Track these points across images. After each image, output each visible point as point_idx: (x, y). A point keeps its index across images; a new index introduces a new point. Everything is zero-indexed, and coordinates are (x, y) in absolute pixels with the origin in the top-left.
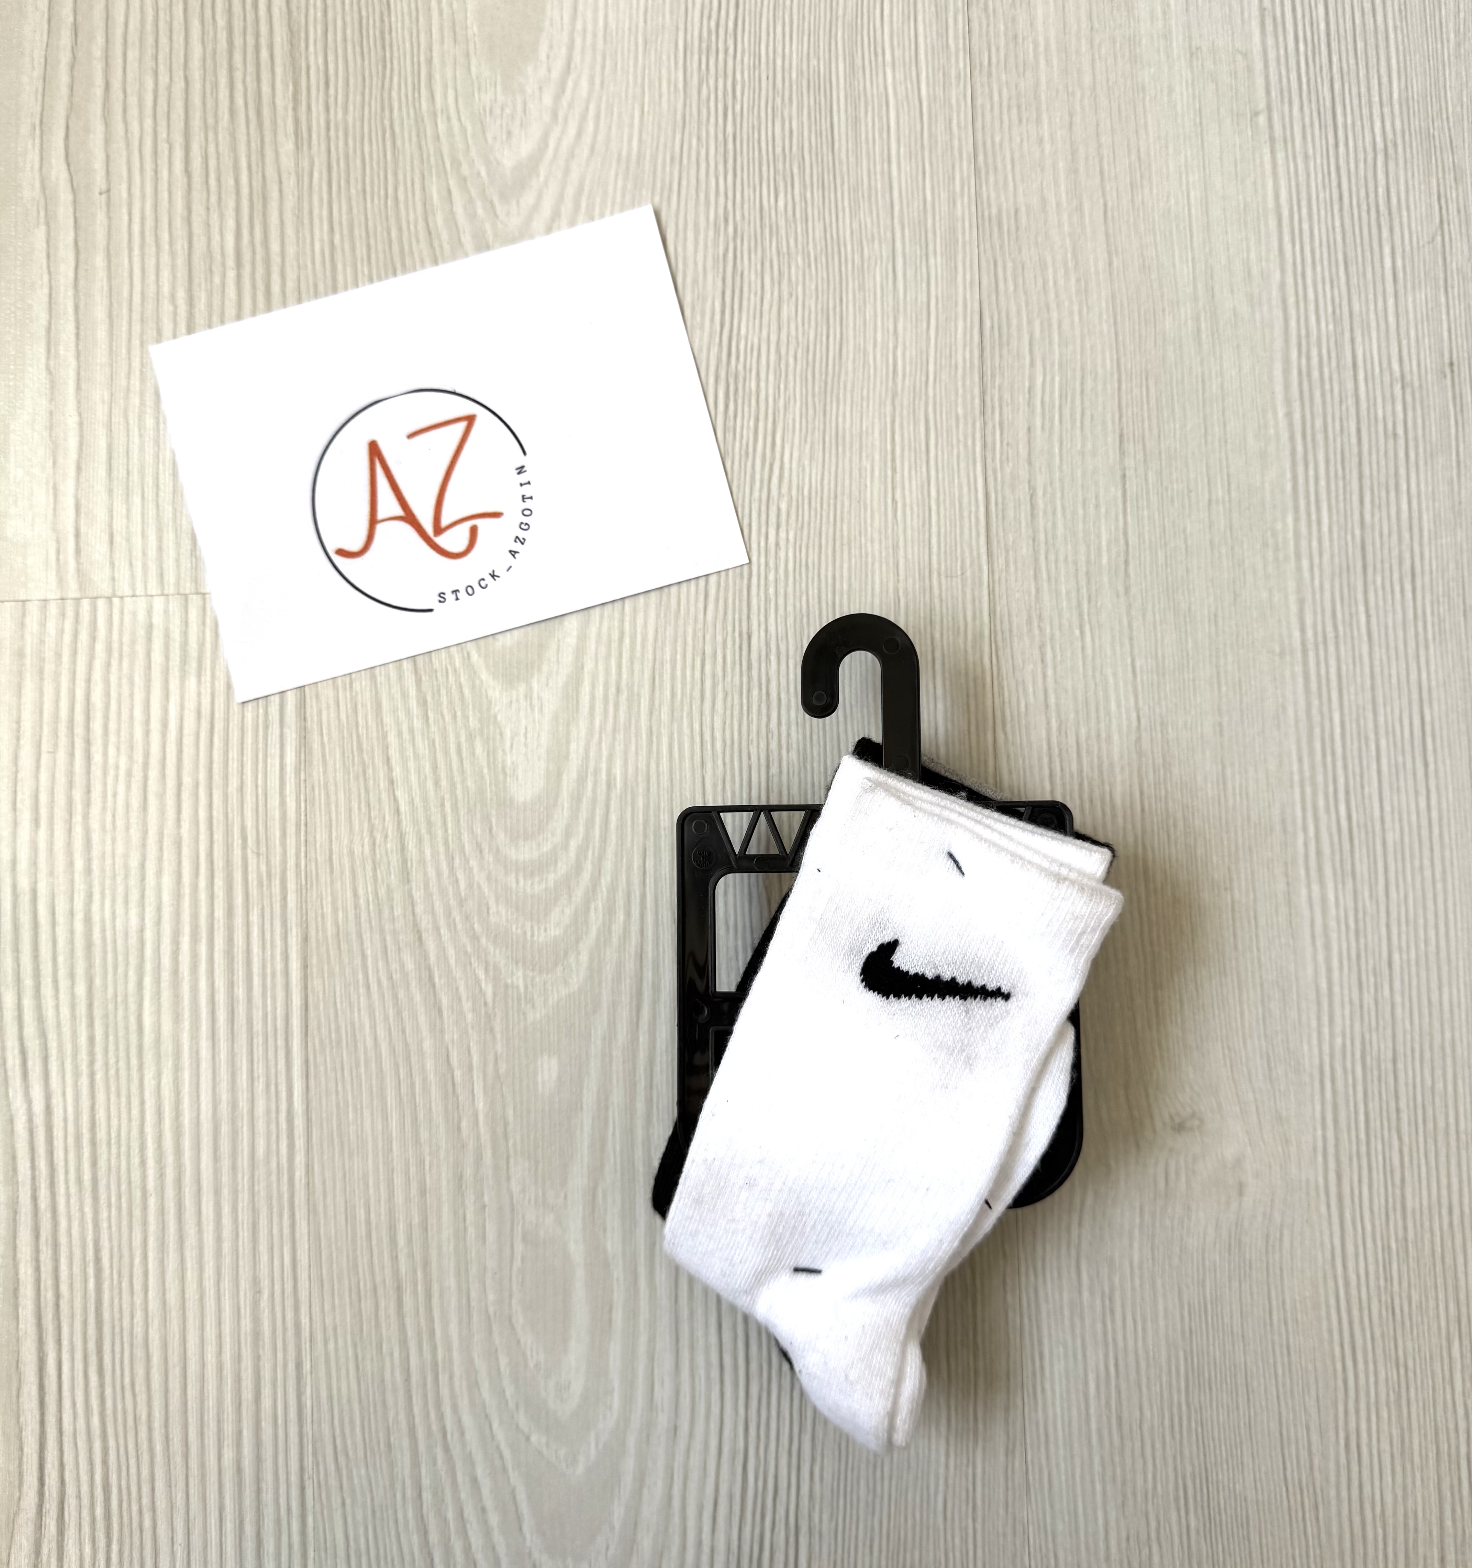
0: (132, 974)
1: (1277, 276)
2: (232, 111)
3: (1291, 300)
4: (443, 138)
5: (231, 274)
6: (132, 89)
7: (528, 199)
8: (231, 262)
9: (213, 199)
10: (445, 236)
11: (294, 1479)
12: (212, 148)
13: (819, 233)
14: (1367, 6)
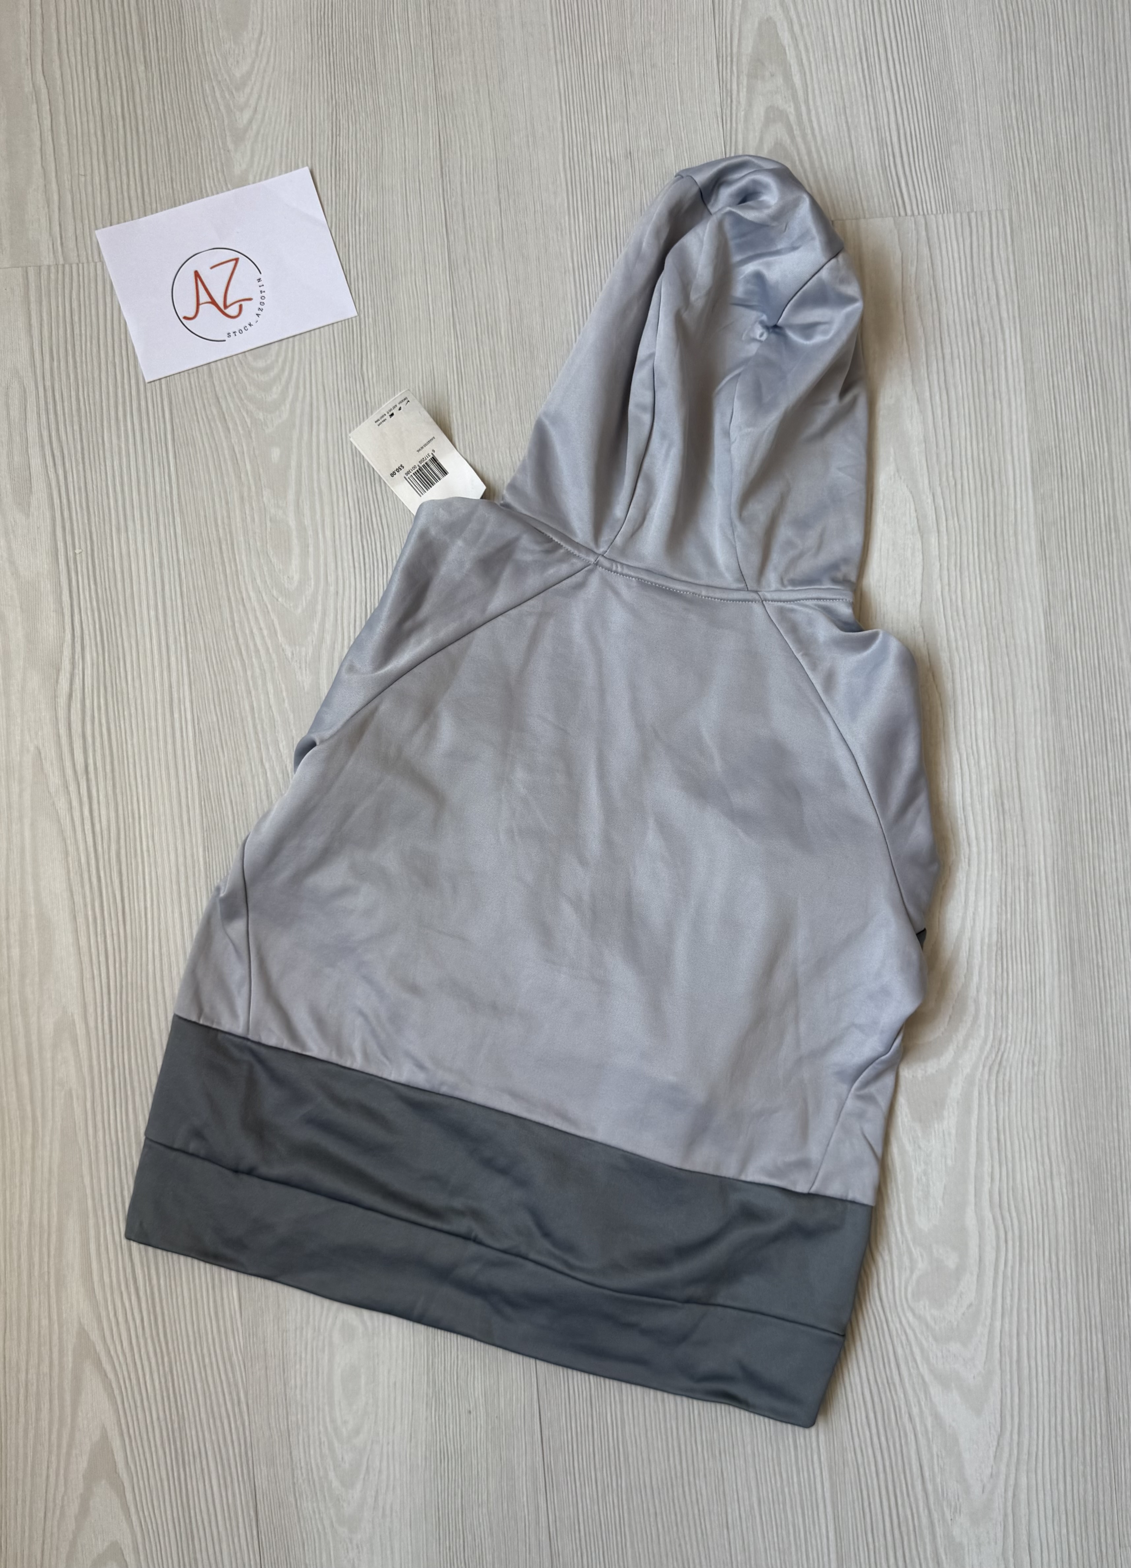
0: (98, 420)
1: (559, 119)
2: (116, 53)
3: (565, 128)
4: (209, 65)
5: (121, 123)
6: (70, 42)
7: (247, 90)
8: (120, 119)
9: (110, 91)
10: (212, 107)
11: (181, 621)
12: (108, 69)
13: (371, 103)
14: (594, 3)
